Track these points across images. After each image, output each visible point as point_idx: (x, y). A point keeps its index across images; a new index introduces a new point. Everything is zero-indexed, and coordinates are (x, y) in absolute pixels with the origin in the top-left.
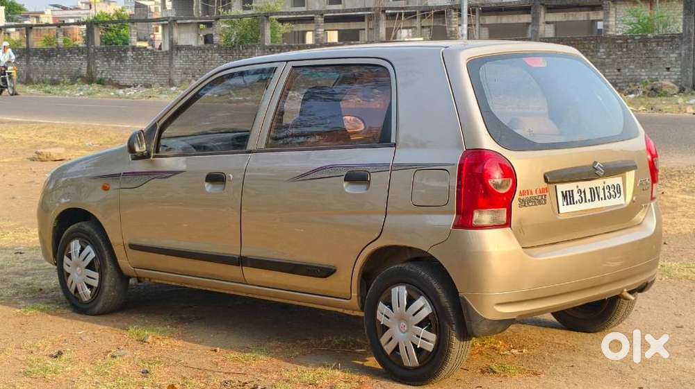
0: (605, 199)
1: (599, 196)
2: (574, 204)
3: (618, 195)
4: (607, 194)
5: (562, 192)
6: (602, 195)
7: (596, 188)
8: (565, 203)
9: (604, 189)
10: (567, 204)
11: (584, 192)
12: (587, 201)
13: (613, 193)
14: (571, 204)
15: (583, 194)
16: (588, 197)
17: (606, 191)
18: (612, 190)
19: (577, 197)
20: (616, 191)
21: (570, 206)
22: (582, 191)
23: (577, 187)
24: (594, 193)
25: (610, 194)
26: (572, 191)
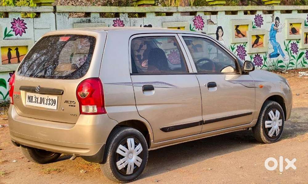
0: (47, 104)
1: (44, 102)
2: (32, 102)
3: (54, 104)
4: (48, 102)
5: (28, 96)
6: (45, 102)
7: (44, 98)
8: (29, 101)
9: (47, 100)
10: (29, 102)
11: (38, 98)
12: (38, 103)
13: (51, 103)
14: (31, 102)
15: (37, 99)
16: (39, 101)
17: (48, 101)
18: (51, 101)
19: (34, 100)
20: (53, 102)
21: (30, 103)
22: (37, 98)
23: (35, 95)
24: (42, 100)
25: (50, 103)
26: (33, 97)
